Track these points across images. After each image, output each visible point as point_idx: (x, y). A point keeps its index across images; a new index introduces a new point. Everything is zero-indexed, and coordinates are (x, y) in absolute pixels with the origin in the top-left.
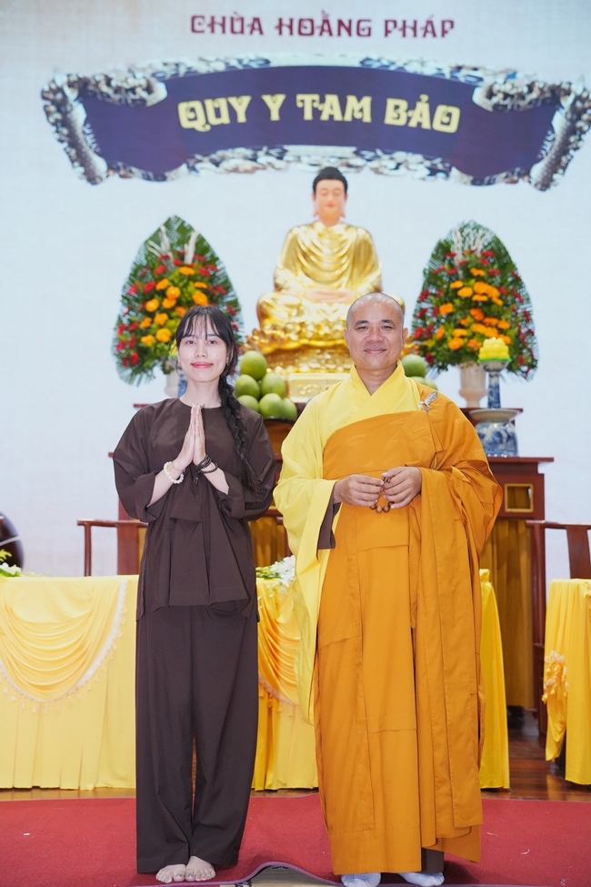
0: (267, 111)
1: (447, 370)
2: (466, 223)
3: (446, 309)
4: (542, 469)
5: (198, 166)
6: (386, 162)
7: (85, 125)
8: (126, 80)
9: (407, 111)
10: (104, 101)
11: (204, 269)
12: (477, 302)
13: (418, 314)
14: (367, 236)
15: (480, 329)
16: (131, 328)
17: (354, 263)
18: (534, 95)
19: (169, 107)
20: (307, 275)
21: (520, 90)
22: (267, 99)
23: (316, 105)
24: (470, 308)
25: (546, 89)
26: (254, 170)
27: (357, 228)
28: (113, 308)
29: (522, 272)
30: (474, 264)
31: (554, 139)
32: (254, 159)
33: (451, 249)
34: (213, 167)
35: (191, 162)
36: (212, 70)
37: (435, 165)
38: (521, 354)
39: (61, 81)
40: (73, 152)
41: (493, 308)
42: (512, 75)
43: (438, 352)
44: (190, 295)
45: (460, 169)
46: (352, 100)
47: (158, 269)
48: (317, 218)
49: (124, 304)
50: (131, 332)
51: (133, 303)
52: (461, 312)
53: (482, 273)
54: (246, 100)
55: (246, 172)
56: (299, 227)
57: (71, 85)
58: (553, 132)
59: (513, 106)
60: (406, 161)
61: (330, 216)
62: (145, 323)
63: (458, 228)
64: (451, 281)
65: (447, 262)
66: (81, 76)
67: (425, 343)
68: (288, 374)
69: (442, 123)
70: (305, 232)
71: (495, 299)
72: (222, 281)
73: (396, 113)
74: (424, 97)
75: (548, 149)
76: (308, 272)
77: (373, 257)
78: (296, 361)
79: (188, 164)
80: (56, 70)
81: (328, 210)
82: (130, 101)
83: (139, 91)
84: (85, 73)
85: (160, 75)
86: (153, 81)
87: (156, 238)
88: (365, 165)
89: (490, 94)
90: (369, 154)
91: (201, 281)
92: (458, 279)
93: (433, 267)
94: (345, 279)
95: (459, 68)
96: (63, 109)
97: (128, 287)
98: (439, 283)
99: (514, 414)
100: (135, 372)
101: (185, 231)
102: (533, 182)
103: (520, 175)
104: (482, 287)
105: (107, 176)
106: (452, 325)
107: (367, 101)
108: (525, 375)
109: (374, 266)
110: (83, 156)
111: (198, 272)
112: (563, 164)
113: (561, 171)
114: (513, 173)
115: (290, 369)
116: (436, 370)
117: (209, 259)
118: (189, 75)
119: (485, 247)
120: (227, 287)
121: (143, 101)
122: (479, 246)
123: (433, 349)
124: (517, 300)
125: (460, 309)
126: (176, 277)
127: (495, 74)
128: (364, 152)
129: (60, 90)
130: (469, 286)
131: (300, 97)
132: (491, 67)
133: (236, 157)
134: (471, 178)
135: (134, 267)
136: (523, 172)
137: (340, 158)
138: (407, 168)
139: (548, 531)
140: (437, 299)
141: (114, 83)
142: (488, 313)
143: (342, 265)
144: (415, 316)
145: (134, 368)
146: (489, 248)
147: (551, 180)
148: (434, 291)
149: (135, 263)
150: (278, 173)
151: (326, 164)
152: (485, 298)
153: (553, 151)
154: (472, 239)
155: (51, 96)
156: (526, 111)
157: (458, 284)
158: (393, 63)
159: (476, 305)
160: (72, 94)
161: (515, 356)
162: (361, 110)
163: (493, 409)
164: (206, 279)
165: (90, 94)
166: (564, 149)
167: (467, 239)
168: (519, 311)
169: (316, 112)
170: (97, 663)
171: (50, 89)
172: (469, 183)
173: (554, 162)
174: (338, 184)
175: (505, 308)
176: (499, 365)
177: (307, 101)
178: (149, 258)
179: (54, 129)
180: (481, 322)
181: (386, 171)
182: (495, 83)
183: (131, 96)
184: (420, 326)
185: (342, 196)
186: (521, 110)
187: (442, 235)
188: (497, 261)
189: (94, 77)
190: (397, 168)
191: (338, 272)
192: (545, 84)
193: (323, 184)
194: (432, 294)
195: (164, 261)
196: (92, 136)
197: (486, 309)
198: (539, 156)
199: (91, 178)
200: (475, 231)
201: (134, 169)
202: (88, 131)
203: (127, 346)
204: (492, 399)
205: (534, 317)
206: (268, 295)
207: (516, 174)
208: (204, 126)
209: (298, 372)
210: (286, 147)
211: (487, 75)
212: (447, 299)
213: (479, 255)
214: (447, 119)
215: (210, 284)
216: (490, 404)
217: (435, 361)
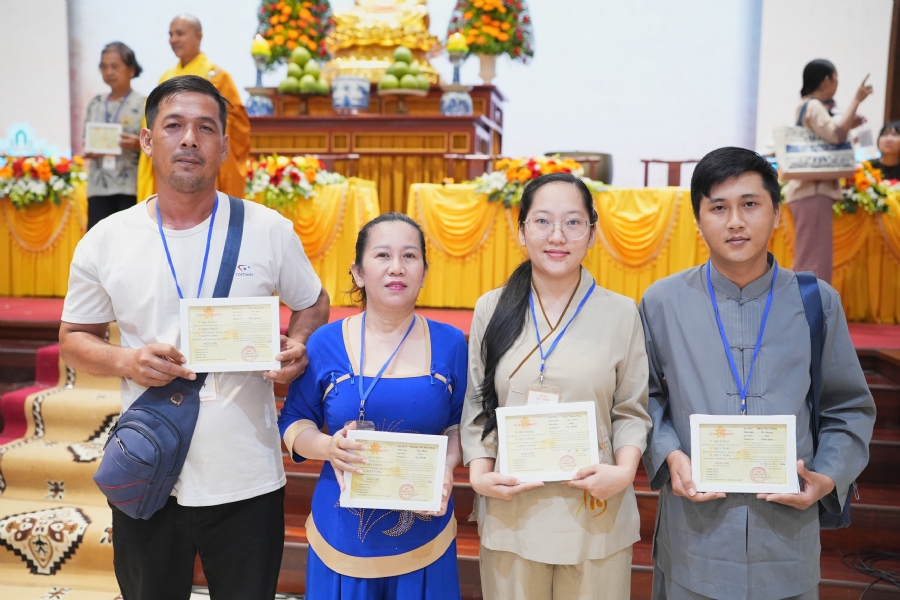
3: (468, 16)
12: (486, 10)
13: (453, 20)
15: (487, 29)
24: (482, 14)
38: (521, 46)
44: (298, 12)
51: (264, 19)
52: (476, 18)
71: (500, 8)
72: (324, 1)
91: (308, 1)
97: (261, 8)
106: (469, 27)
108: (524, 61)
120: (326, 4)
124: (518, 9)
125: (476, 15)
140: (464, 9)
142: (495, 18)
148: (464, 3)
152: (492, 8)
159: (486, 13)
163: (454, 84)
168: (521, 16)
175: (507, 14)
176: (460, 55)
180: (488, 25)
194: (462, 5)
197: (493, 15)
204: (456, 77)
212: (468, 9)
215: (315, 5)
216: (453, 81)
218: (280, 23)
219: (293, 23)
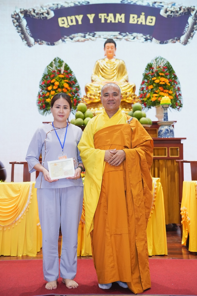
0: (89, 20)
1: (151, 108)
2: (157, 57)
3: (151, 87)
4: (182, 142)
5: (65, 40)
6: (130, 37)
7: (26, 26)
8: (40, 10)
9: (137, 18)
10: (33, 18)
11: (67, 75)
12: (161, 84)
13: (141, 89)
14: (123, 62)
15: (162, 94)
16: (43, 96)
17: (118, 72)
18: (182, 11)
19: (55, 19)
20: (103, 77)
21: (176, 10)
22: (89, 16)
23: (105, 17)
24: (159, 87)
25: (186, 9)
26: (85, 40)
27: (119, 60)
28: (37, 90)
29: (177, 74)
30: (160, 71)
31: (188, 27)
32: (85, 37)
33: (152, 66)
34: (71, 40)
35: (63, 39)
36: (69, 6)
37: (147, 37)
38: (177, 102)
39: (18, 11)
40: (23, 36)
41: (167, 86)
42: (174, 4)
43: (148, 102)
44: (63, 84)
45: (155, 38)
46: (118, 15)
47: (52, 76)
48: (106, 56)
49: (40, 88)
50: (43, 97)
51: (43, 87)
52: (156, 88)
53: (163, 74)
54: (81, 16)
55: (82, 41)
56: (99, 60)
57: (21, 12)
58: (188, 24)
59: (174, 15)
60: (137, 36)
61: (110, 56)
62: (48, 94)
63: (155, 59)
64: (152, 77)
65: (151, 71)
66: (25, 9)
67: (143, 99)
68: (95, 111)
69: (149, 22)
70: (102, 62)
71: (168, 83)
72: (74, 79)
73: (133, 19)
74: (143, 13)
75: (186, 30)
76: (103, 76)
77: (125, 70)
78: (98, 106)
79: (62, 39)
80: (16, 8)
81: (109, 53)
82: (42, 18)
83: (45, 14)
84: (26, 8)
85: (52, 8)
86: (49, 10)
87: (51, 65)
88: (123, 38)
89: (166, 12)
90: (124, 34)
91: (66, 79)
92: (155, 77)
93: (146, 73)
94: (115, 77)
95: (155, 3)
96: (19, 21)
97: (42, 82)
98: (148, 78)
99: (173, 123)
100: (45, 111)
101: (61, 62)
102: (181, 42)
103: (177, 40)
104: (163, 79)
105: (35, 44)
106: (153, 92)
107: (123, 15)
108: (178, 109)
109: (126, 73)
110: (26, 37)
111: (65, 76)
112: (192, 35)
113: (191, 38)
114: (174, 39)
115: (96, 109)
116: (147, 108)
117: (69, 72)
118: (61, 8)
119: (164, 65)
120: (75, 81)
121: (46, 18)
122: (162, 65)
123: (146, 101)
124: (175, 83)
125: (156, 87)
126: (58, 78)
127: (168, 4)
128: (122, 34)
129: (18, 14)
130: (158, 79)
131: (100, 15)
132: (166, 2)
133: (78, 36)
134: (160, 41)
135: (44, 75)
136: (177, 39)
137: (114, 36)
138: (137, 38)
139: (184, 164)
140: (148, 84)
141: (36, 12)
142: (165, 88)
143: (114, 73)
144: (140, 90)
145: (44, 110)
146: (165, 66)
147: (188, 41)
148: (146, 81)
149: (44, 74)
150: (93, 42)
151: (109, 38)
152: (164, 83)
153: (188, 31)
154: (160, 62)
155: (15, 17)
156: (179, 17)
157: (155, 78)
158: (132, 2)
159: (161, 86)
160: (22, 16)
161: (174, 103)
162: (121, 19)
163: (165, 121)
164: (68, 79)
165: (28, 15)
166: (192, 30)
167: (158, 63)
168: (176, 87)
169: (106, 20)
170: (22, 212)
171: (14, 14)
172: (159, 43)
173: (188, 35)
174: (113, 44)
175: (171, 86)
176: (167, 106)
177: (102, 16)
178: (49, 72)
179: (16, 28)
180: (163, 91)
181: (130, 40)
182: (168, 7)
183: (42, 16)
184: (142, 93)
185: (114, 49)
186: (177, 16)
187: (149, 61)
188: (168, 70)
189: (29, 10)
190: (134, 39)
191: (113, 75)
192: (185, 7)
193: (107, 45)
194: (146, 82)
195: (54, 73)
196: (29, 30)
197: (164, 87)
198: (183, 33)
199: (29, 45)
200: (161, 60)
201: (43, 42)
202: (27, 29)
203: (41, 102)
204: (165, 118)
205: (181, 89)
206: (89, 84)
207: (175, 39)
208: (67, 26)
209: (99, 110)
210: (95, 32)
211: (165, 5)
212: (151, 84)
213: (162, 68)
214: (151, 21)
215: (69, 80)
216: (164, 120)
217: (147, 105)
218: (53, 90)
219: (60, 90)
